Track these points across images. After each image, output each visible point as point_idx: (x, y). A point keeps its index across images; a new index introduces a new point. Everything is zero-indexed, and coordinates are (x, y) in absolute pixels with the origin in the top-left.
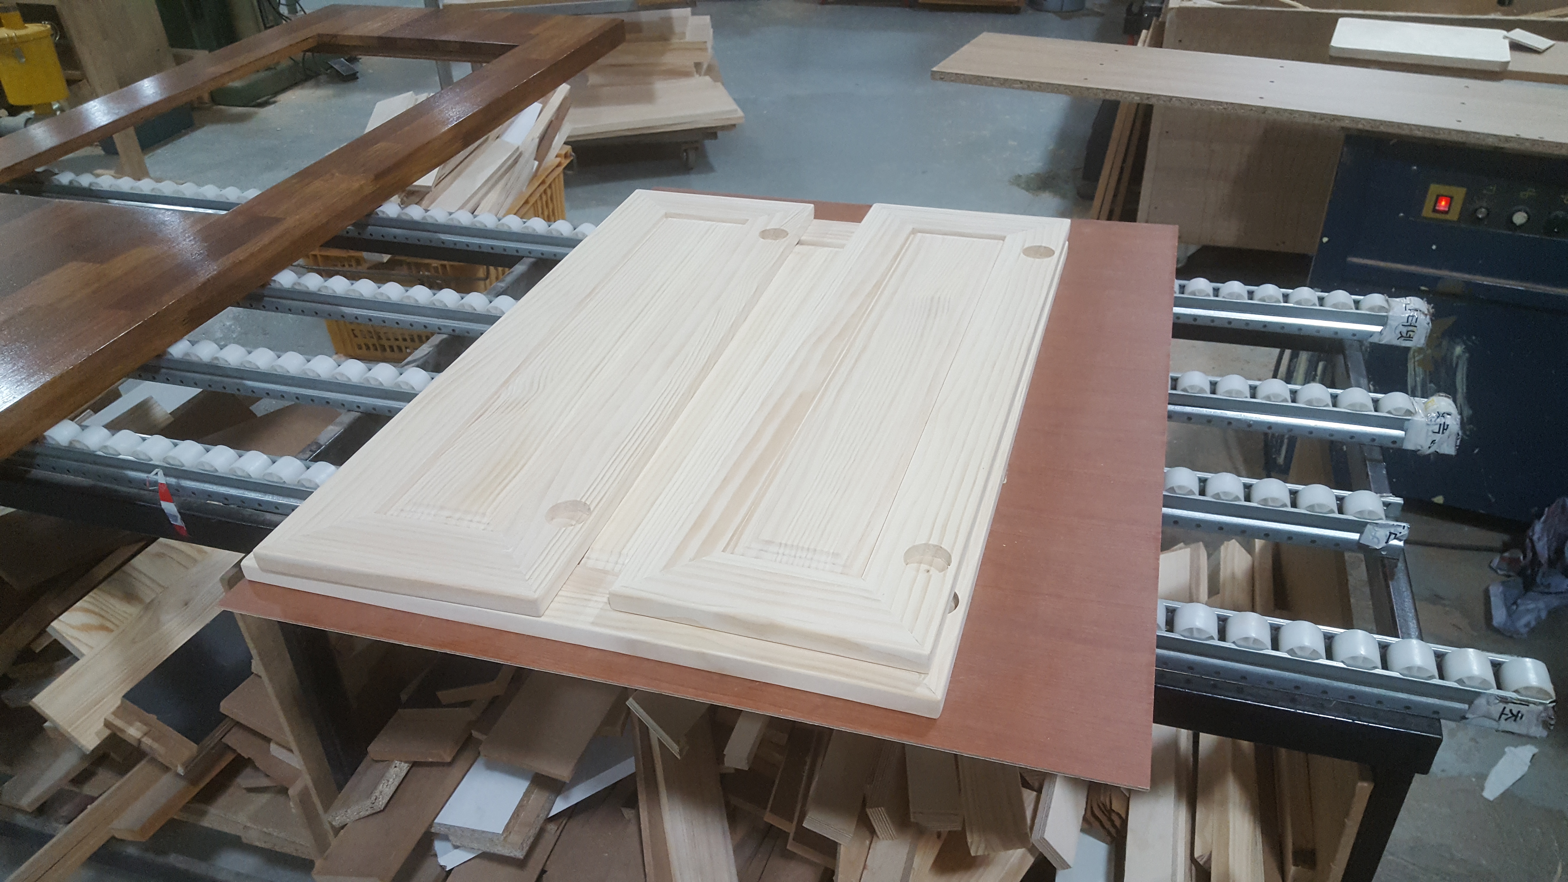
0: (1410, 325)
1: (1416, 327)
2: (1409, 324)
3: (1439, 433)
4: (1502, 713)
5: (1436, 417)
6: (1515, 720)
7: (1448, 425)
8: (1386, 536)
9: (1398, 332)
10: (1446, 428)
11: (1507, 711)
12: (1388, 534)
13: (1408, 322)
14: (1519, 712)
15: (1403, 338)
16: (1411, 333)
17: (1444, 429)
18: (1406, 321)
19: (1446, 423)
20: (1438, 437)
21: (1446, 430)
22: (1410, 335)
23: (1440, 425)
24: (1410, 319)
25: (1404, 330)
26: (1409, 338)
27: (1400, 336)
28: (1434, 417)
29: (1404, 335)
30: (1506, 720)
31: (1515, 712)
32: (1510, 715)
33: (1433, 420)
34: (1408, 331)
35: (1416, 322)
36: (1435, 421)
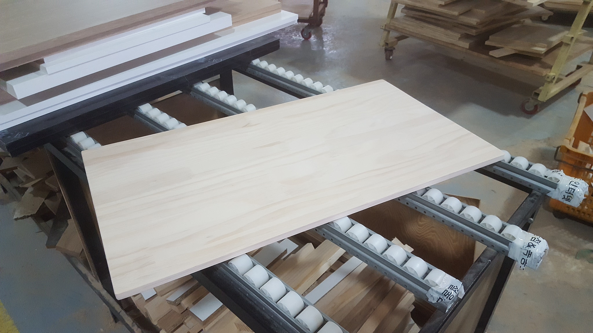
0: (570, 193)
1: (572, 195)
3: (526, 255)
5: (527, 246)
7: (532, 253)
8: (438, 298)
9: (562, 195)
10: (530, 254)
12: (439, 298)
13: (568, 191)
15: (565, 199)
16: (570, 198)
17: (529, 254)
18: (568, 190)
19: (531, 251)
22: (569, 198)
23: (528, 251)
24: (570, 189)
25: (566, 195)
26: (568, 200)
27: (564, 197)
28: (525, 245)
29: (566, 197)
33: (525, 247)
34: (568, 196)
35: (573, 192)
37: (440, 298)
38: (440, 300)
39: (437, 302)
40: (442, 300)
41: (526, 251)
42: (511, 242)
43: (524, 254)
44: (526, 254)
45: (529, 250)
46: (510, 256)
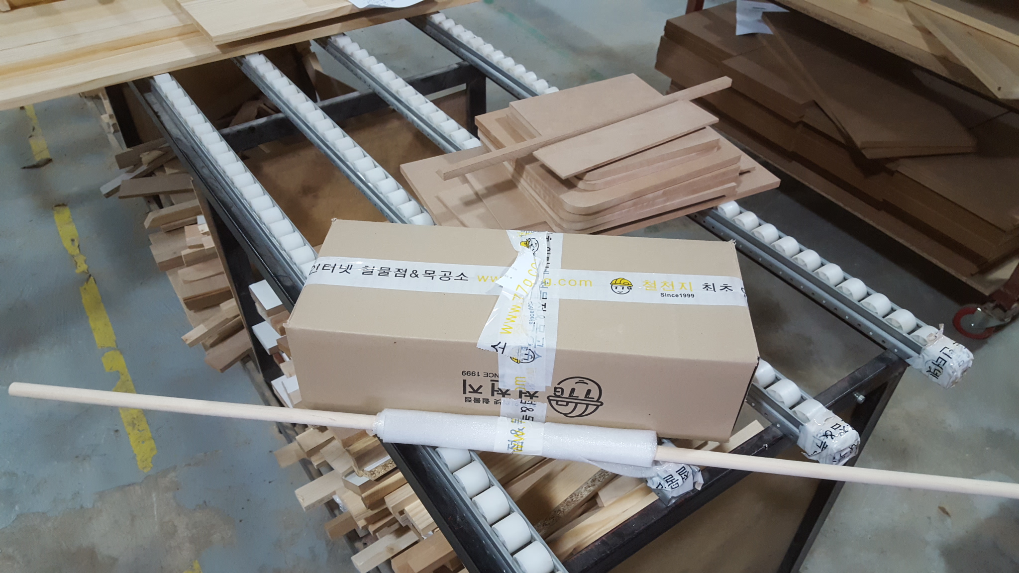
0: (938, 365)
1: (942, 368)
2: (937, 363)
3: (820, 447)
5: (822, 435)
9: (927, 366)
13: (937, 361)
16: (938, 372)
19: (827, 444)
20: (819, 450)
21: (825, 448)
23: (822, 442)
24: (940, 360)
25: (933, 367)
26: (936, 376)
27: (929, 370)
29: (932, 371)
33: (819, 435)
34: (935, 370)
35: (944, 365)
36: (820, 437)
37: (660, 484)
39: (657, 488)
40: (662, 487)
43: (817, 445)
46: (800, 444)
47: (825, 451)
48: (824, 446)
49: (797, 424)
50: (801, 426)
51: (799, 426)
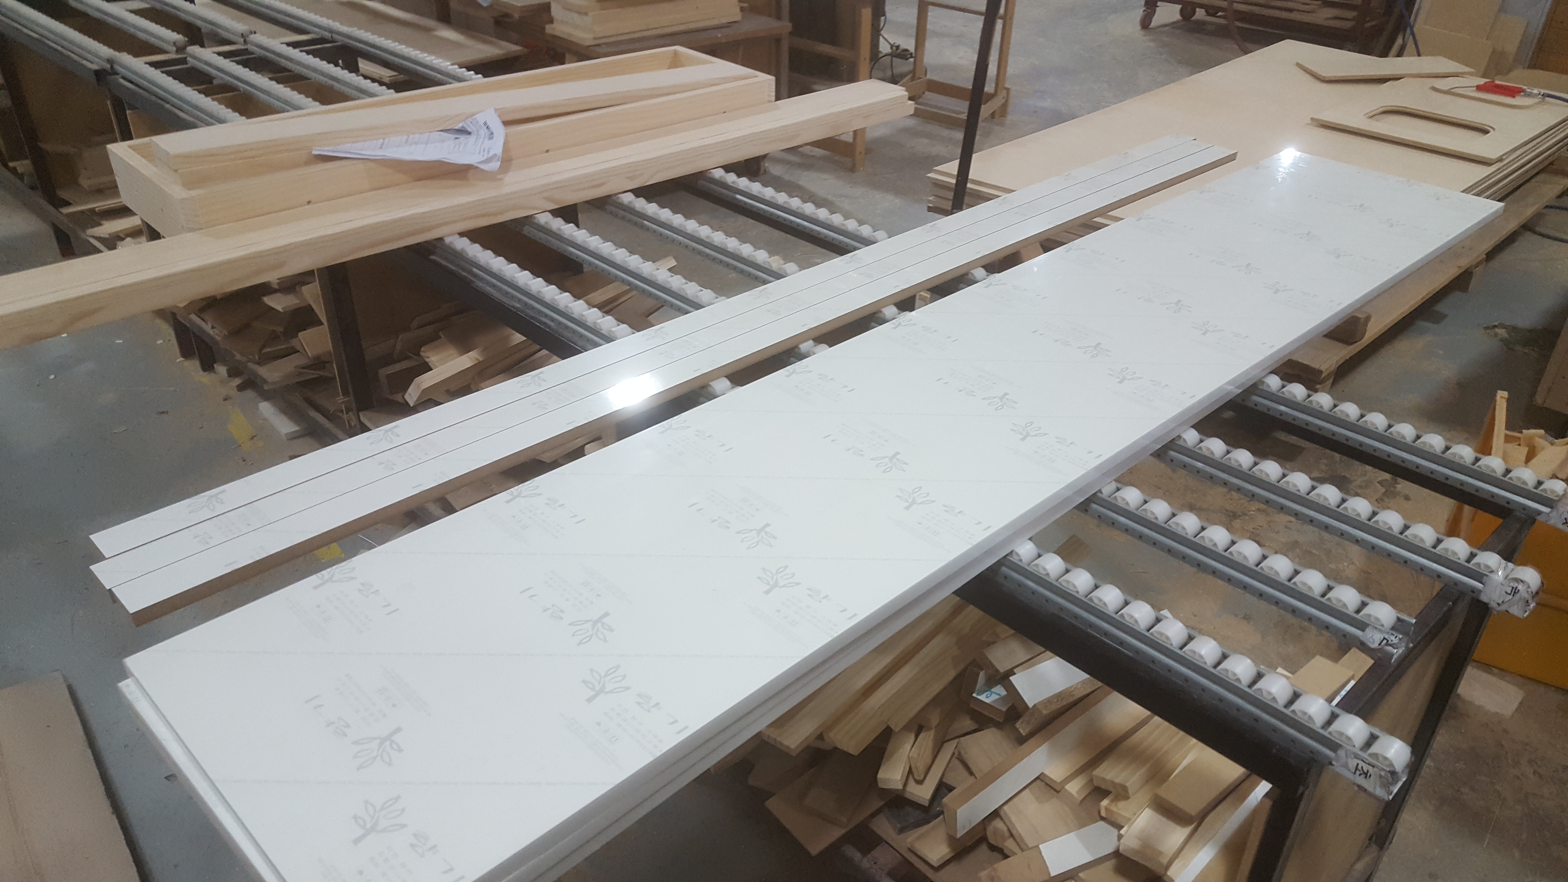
4: (1357, 769)
6: (1366, 777)
8: (1380, 639)
11: (1360, 767)
12: (1382, 639)
14: (1368, 771)
19: (1522, 589)
21: (1517, 593)
30: (1360, 775)
31: (1366, 771)
32: (1362, 772)
33: (1508, 582)
37: (1384, 638)
38: (1385, 641)
39: (1380, 644)
40: (1388, 641)
41: (1511, 589)
42: (1487, 576)
43: (1506, 593)
44: (1509, 592)
45: (1516, 588)
46: (1484, 598)
47: (1517, 596)
48: (1515, 591)
49: (1478, 576)
50: (1485, 577)
51: (1482, 578)
